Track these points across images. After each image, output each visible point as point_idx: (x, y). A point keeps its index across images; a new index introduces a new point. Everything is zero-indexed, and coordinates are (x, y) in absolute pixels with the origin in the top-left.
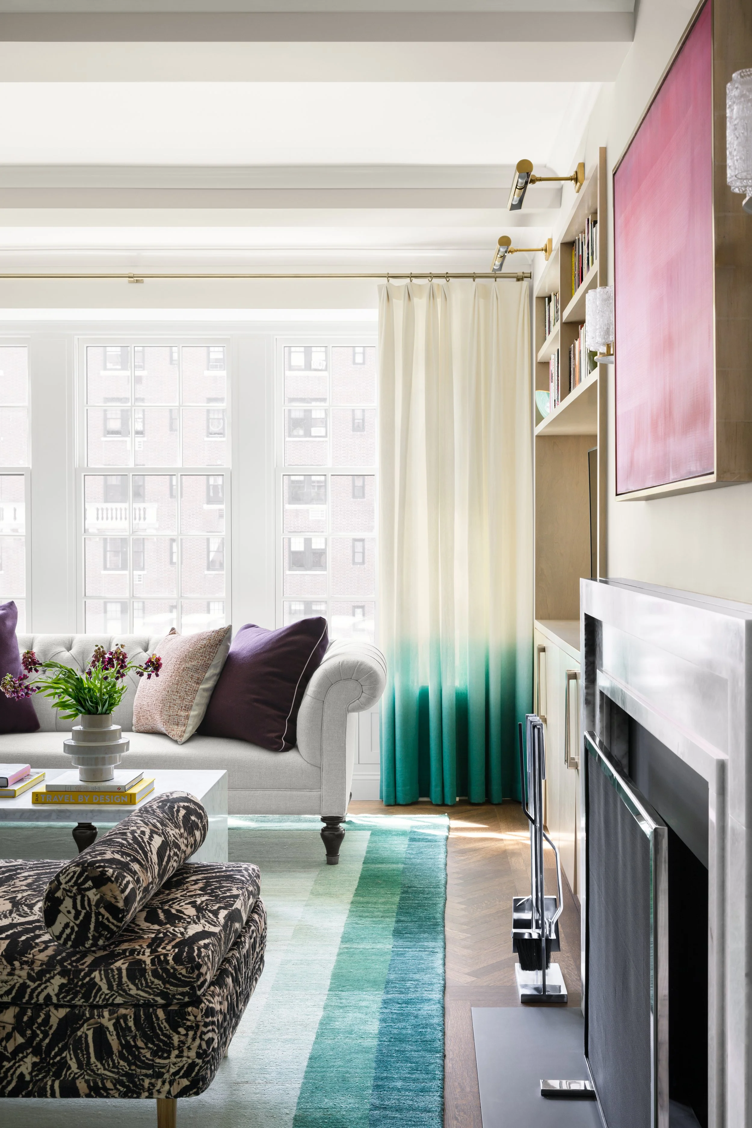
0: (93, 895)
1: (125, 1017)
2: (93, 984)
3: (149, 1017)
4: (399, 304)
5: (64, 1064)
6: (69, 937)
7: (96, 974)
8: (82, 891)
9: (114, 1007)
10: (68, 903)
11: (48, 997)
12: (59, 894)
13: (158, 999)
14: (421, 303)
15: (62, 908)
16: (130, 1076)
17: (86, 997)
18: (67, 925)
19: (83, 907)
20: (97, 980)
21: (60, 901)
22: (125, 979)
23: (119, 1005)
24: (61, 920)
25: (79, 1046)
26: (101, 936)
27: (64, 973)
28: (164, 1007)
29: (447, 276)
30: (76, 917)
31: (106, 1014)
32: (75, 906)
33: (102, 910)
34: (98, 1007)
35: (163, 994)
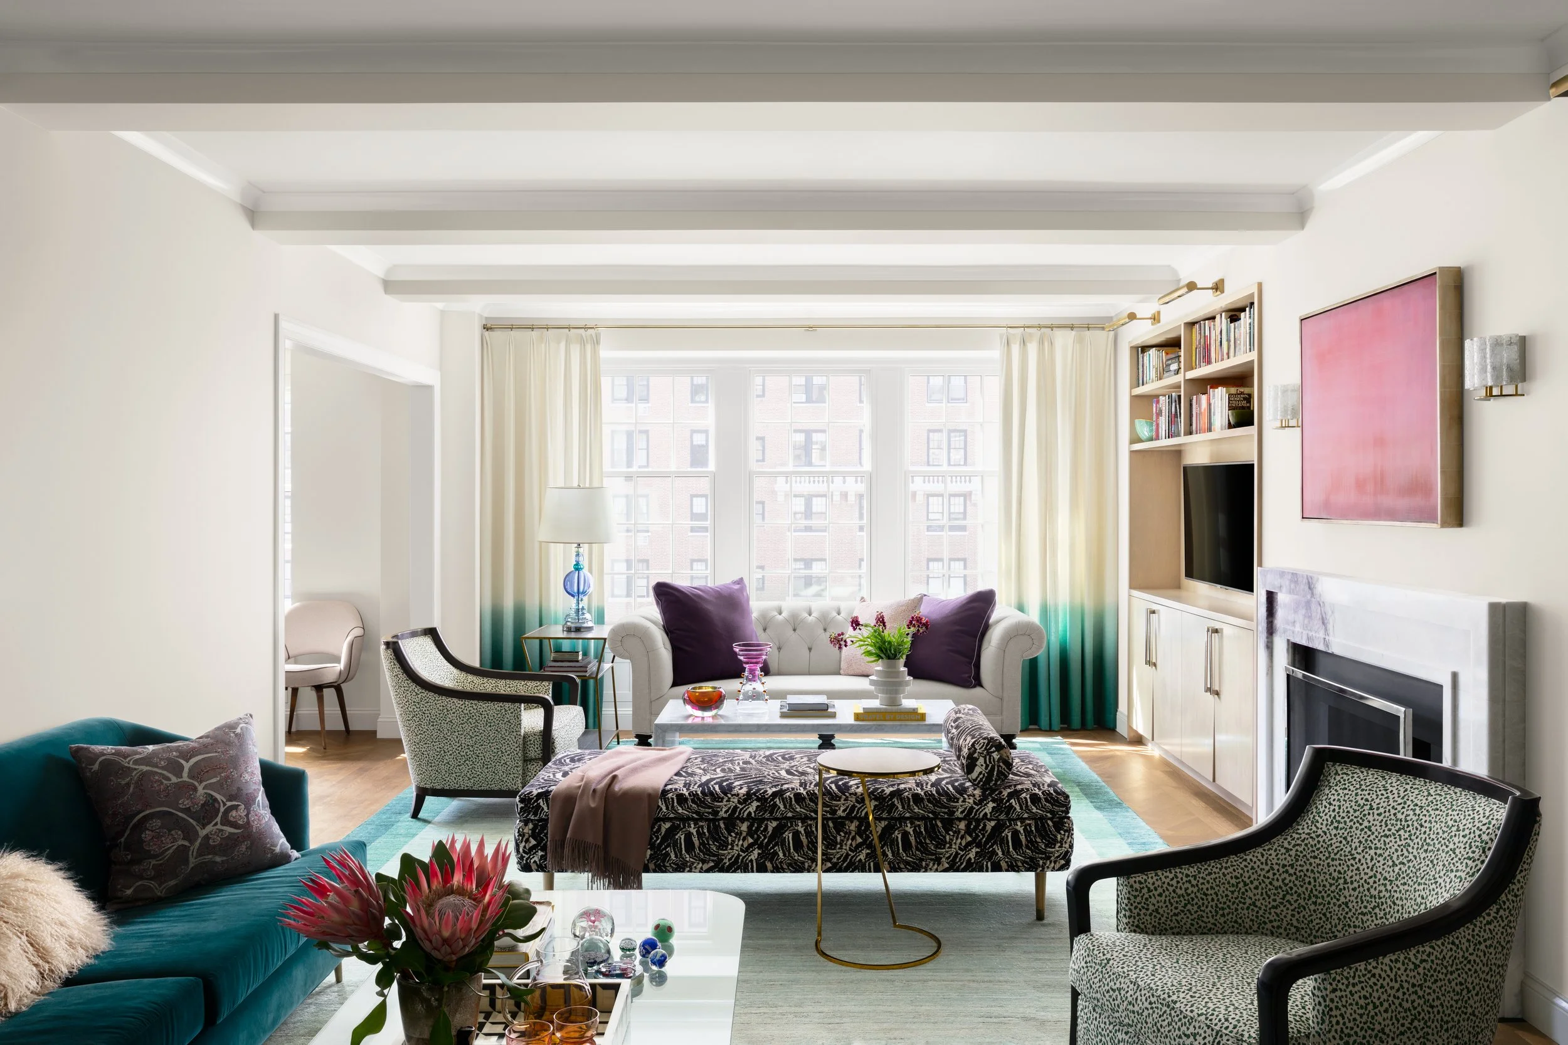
0: (996, 755)
1: (1030, 825)
2: (1011, 806)
3: (1043, 825)
4: (1016, 349)
5: (994, 853)
6: (981, 779)
7: (1012, 801)
8: (989, 754)
9: (1023, 820)
10: (981, 760)
11: (986, 814)
12: (976, 755)
13: (1049, 815)
14: (1032, 348)
15: (978, 763)
16: (1031, 859)
17: (1007, 814)
18: (981, 773)
19: (990, 762)
20: (1014, 804)
21: (977, 759)
22: (1029, 803)
23: (1026, 819)
24: (977, 770)
25: (1003, 842)
26: (1000, 778)
27: (994, 801)
28: (1051, 819)
29: (1051, 327)
30: (986, 768)
31: (1019, 823)
32: (985, 762)
33: (1001, 764)
34: (1014, 820)
35: (1051, 812)
